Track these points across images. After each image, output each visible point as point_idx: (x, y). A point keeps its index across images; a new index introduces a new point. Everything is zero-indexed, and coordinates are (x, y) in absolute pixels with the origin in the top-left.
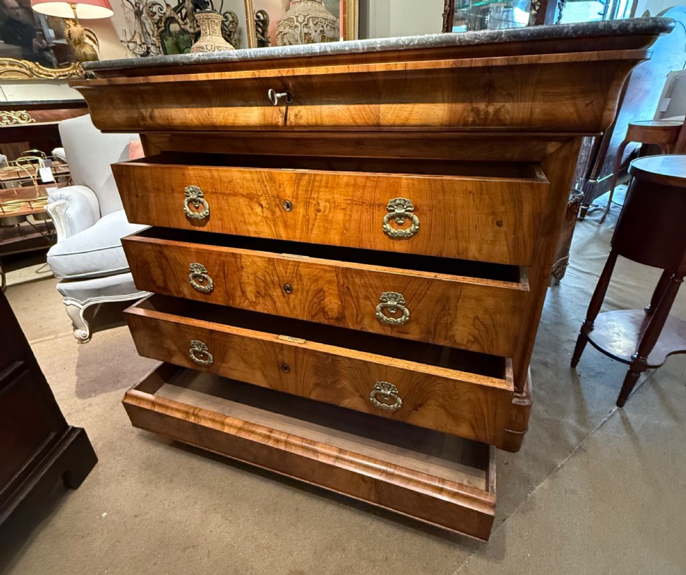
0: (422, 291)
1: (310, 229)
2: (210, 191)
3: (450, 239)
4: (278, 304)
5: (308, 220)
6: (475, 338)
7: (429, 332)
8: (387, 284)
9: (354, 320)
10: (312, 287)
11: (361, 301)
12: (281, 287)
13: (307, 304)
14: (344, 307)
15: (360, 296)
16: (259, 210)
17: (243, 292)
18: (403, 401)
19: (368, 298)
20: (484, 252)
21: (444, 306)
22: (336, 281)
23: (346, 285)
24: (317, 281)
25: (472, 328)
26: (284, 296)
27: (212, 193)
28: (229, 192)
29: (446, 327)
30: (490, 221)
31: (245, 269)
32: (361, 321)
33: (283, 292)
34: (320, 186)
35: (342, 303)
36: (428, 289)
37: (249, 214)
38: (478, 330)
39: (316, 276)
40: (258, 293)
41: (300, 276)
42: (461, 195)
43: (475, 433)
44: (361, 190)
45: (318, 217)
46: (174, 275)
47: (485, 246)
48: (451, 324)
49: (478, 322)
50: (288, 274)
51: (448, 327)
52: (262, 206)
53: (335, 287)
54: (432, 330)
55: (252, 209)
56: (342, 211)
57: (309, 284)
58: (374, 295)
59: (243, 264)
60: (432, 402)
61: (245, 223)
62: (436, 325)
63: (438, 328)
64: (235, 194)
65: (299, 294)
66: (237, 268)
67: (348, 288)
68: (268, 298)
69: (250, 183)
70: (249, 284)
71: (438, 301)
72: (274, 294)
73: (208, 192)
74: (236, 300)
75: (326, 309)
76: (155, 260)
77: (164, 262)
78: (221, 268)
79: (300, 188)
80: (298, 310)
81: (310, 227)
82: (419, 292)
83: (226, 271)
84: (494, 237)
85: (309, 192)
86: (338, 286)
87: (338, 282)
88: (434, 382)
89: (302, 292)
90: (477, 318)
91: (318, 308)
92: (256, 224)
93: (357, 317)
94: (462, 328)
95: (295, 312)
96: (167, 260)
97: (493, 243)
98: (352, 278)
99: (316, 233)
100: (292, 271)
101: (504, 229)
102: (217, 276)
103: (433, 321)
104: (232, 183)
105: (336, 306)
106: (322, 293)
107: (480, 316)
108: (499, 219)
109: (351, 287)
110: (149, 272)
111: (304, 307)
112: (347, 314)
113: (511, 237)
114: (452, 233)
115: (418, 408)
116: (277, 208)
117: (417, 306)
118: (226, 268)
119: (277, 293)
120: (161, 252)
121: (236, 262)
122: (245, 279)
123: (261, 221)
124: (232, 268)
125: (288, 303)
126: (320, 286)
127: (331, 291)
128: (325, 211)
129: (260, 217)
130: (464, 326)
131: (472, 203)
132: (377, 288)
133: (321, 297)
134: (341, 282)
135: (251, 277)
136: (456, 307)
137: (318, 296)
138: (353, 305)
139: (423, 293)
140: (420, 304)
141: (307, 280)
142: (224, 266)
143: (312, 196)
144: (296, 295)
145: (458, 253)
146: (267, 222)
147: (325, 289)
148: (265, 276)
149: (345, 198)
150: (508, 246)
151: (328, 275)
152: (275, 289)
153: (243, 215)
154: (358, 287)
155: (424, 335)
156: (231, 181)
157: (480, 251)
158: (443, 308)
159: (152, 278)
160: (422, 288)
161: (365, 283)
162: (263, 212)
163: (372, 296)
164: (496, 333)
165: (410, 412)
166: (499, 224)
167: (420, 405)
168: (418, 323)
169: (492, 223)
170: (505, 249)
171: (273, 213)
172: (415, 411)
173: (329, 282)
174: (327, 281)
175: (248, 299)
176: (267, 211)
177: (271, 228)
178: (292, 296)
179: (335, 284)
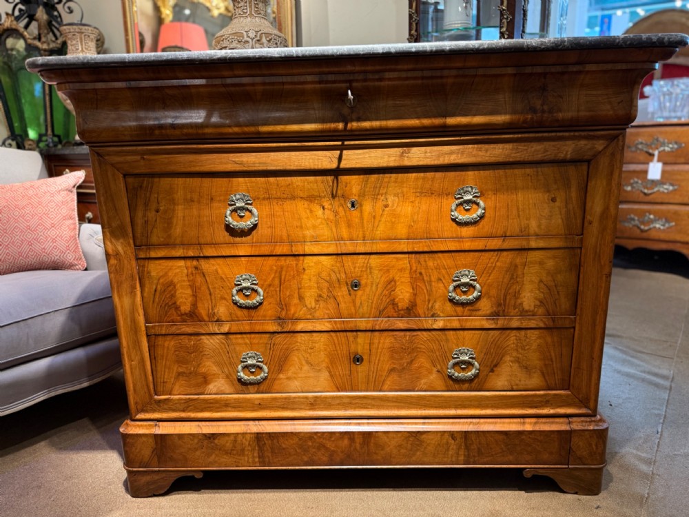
0: (492, 263)
1: (375, 226)
2: (261, 197)
3: (513, 219)
4: (342, 305)
5: (374, 217)
6: (541, 302)
7: (500, 305)
8: (459, 263)
9: (426, 307)
10: (383, 278)
11: (433, 284)
12: (347, 284)
13: (375, 299)
14: (415, 295)
15: (433, 279)
16: (320, 212)
17: (301, 298)
18: (480, 365)
19: (441, 280)
20: (543, 227)
21: (513, 275)
22: (409, 268)
23: (418, 271)
24: (388, 271)
25: (537, 292)
26: (350, 294)
27: (264, 199)
28: (285, 196)
29: (515, 296)
30: (546, 198)
31: (307, 272)
32: (432, 307)
33: (349, 291)
34: (389, 182)
35: (413, 289)
36: (497, 261)
37: (308, 218)
38: (543, 292)
39: (387, 266)
40: (320, 296)
41: (370, 269)
42: (521, 178)
43: (546, 381)
44: (430, 182)
45: (386, 212)
46: (210, 294)
47: (544, 221)
48: (519, 291)
49: (542, 285)
50: (357, 269)
51: (517, 295)
52: (324, 208)
53: (407, 274)
54: (502, 302)
55: (311, 211)
56: (410, 204)
57: (379, 276)
58: (446, 276)
59: (305, 266)
60: (508, 358)
61: (301, 227)
62: (505, 296)
63: (508, 297)
64: (293, 198)
65: (368, 290)
66: (297, 271)
67: (421, 274)
68: (332, 300)
69: (312, 185)
70: (310, 288)
71: (507, 271)
72: (339, 294)
73: (258, 198)
74: (290, 310)
75: (397, 300)
76: (186, 279)
77: (199, 279)
78: (277, 275)
79: (368, 186)
80: (365, 308)
81: (376, 224)
82: (489, 265)
83: (283, 277)
84: (551, 212)
85: (378, 189)
86: (410, 273)
87: (411, 269)
88: (508, 336)
89: (371, 287)
90: (541, 281)
91: (388, 300)
92: (314, 227)
93: (429, 303)
94: (529, 294)
95: (361, 310)
96: (204, 276)
97: (550, 217)
98: (425, 261)
99: (382, 229)
100: (362, 264)
101: (558, 204)
102: (270, 285)
103: (503, 291)
104: (291, 187)
105: (408, 295)
106: (393, 283)
107: (544, 279)
108: (553, 196)
109: (423, 271)
110: (173, 296)
111: (372, 303)
112: (419, 301)
113: (563, 211)
114: (515, 212)
115: (495, 369)
116: (341, 208)
117: (488, 280)
118: (284, 273)
119: (342, 293)
120: (196, 268)
121: (297, 265)
122: (306, 283)
123: (322, 223)
124: (292, 273)
125: (354, 302)
126: (391, 276)
127: (403, 280)
128: (393, 205)
129: (320, 220)
130: (531, 291)
131: (530, 184)
132: (449, 268)
133: (391, 288)
134: (414, 268)
135: (314, 279)
136: (523, 274)
137: (387, 289)
138: (425, 291)
139: (494, 265)
140: (491, 278)
141: (377, 272)
142: (281, 272)
143: (381, 192)
144: (364, 290)
145: (521, 231)
146: (328, 224)
147: (397, 278)
148: (330, 275)
149: (414, 190)
150: (562, 218)
151: (401, 263)
152: (340, 288)
153: (300, 219)
154: (430, 271)
155: (495, 308)
156: (289, 185)
157: (539, 226)
158: (512, 278)
159: (175, 303)
160: (492, 260)
161: (438, 265)
162: (324, 214)
163: (444, 277)
164: (558, 292)
165: (487, 375)
166: (554, 200)
167: (496, 366)
168: (489, 297)
169: (548, 199)
170: (560, 221)
171: (336, 214)
172: (491, 373)
173: (402, 270)
174: (398, 270)
175: (306, 306)
176: (329, 212)
177: (331, 230)
178: (360, 293)
179: (408, 272)
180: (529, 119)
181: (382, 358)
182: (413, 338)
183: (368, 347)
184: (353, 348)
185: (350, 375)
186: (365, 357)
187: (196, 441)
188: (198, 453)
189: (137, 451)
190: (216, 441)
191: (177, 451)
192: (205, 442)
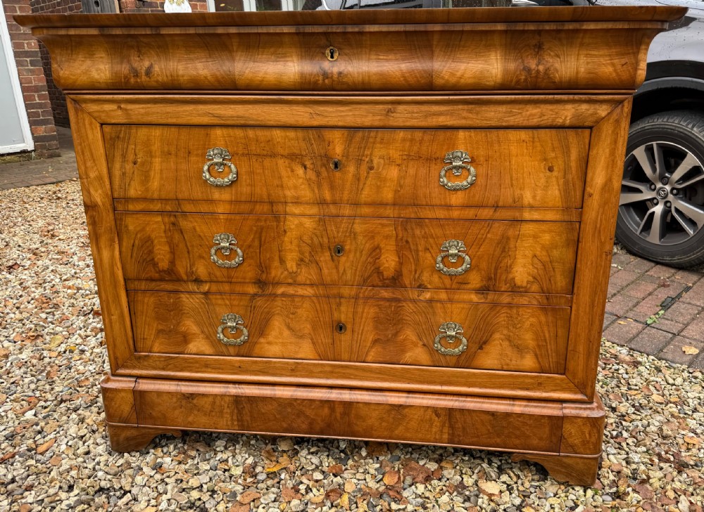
0: (483, 235)
1: (360, 190)
2: (240, 152)
3: (506, 188)
4: (325, 271)
5: (359, 180)
6: (534, 278)
7: (490, 279)
8: (448, 232)
9: (412, 277)
10: (367, 245)
11: (420, 253)
12: (330, 249)
13: (359, 267)
14: (401, 264)
15: (420, 248)
16: (300, 171)
17: (282, 261)
18: (468, 341)
19: (428, 249)
20: (538, 198)
21: (504, 248)
22: (395, 235)
23: (405, 239)
24: (373, 237)
25: (531, 267)
26: (333, 260)
27: (243, 154)
28: (265, 153)
29: (506, 270)
30: (542, 167)
31: (288, 234)
32: (419, 277)
33: (332, 256)
34: (374, 143)
35: (399, 258)
36: (488, 232)
37: (288, 177)
38: (537, 268)
39: (372, 232)
40: (302, 260)
41: (355, 235)
42: (515, 144)
43: (539, 363)
44: (418, 144)
45: (371, 175)
46: (188, 252)
47: (539, 192)
48: (511, 266)
49: (536, 260)
50: (340, 234)
51: (508, 269)
52: (305, 167)
53: (393, 242)
54: (493, 276)
55: (292, 171)
56: (397, 167)
57: (363, 242)
58: (434, 246)
59: (286, 228)
60: (497, 336)
61: (282, 186)
62: (496, 269)
63: (499, 271)
64: (273, 155)
65: (351, 256)
66: (278, 233)
67: (407, 242)
68: (314, 265)
69: (292, 142)
70: (291, 251)
71: (498, 243)
72: (322, 259)
73: (237, 154)
74: (270, 273)
75: (382, 268)
76: (163, 235)
77: (177, 236)
78: (257, 236)
79: (353, 145)
80: (349, 275)
81: (361, 187)
82: (480, 236)
83: (263, 239)
84: (547, 182)
85: (362, 149)
86: (396, 240)
87: (397, 236)
88: (498, 312)
89: (355, 253)
90: (535, 256)
91: (372, 268)
92: (295, 187)
93: (415, 273)
94: (521, 269)
95: (344, 277)
96: (182, 233)
97: (546, 188)
98: (412, 229)
99: (366, 193)
100: (345, 229)
101: (555, 173)
102: (249, 246)
103: (494, 265)
104: (271, 143)
105: (393, 263)
106: (378, 251)
107: (538, 253)
108: (550, 165)
109: (410, 240)
110: (151, 252)
111: (356, 270)
112: (405, 271)
113: (561, 181)
114: (508, 181)
115: (484, 346)
116: (324, 169)
117: (478, 252)
118: (264, 234)
119: (325, 257)
120: (174, 224)
121: (277, 226)
122: (287, 246)
123: (303, 183)
124: (272, 234)
125: (337, 268)
126: (376, 243)
127: (388, 247)
128: (378, 168)
129: (301, 180)
130: (524, 266)
131: (525, 151)
132: (438, 238)
133: (377, 255)
134: (400, 236)
135: (295, 242)
136: (516, 247)
137: (374, 254)
138: (412, 260)
139: (484, 237)
140: (481, 250)
141: (361, 238)
142: (261, 233)
143: (366, 153)
144: (348, 257)
145: (514, 202)
146: (309, 184)
147: (382, 245)
148: (312, 239)
149: (401, 153)
150: (559, 190)
151: (387, 229)
152: (323, 252)
153: (280, 178)
154: (417, 240)
155: (484, 283)
156: (269, 141)
157: (534, 197)
158: (503, 251)
159: (153, 259)
160: (482, 231)
161: (425, 233)
162: (305, 173)
163: (432, 247)
164: (553, 269)
165: (475, 352)
166: (551, 169)
167: (485, 343)
168: (479, 270)
169: (545, 169)
170: (557, 192)
171: (318, 174)
172: (479, 351)
173: (387, 237)
174: (384, 237)
175: (287, 269)
176: (311, 172)
177: (313, 191)
178: (343, 259)
179: (394, 239)
180: (522, 80)
181: (366, 329)
182: (399, 309)
183: (351, 316)
184: (336, 315)
185: (333, 344)
186: (349, 326)
187: (175, 400)
188: (177, 412)
189: (117, 406)
190: (195, 401)
191: (157, 409)
192: (184, 402)
